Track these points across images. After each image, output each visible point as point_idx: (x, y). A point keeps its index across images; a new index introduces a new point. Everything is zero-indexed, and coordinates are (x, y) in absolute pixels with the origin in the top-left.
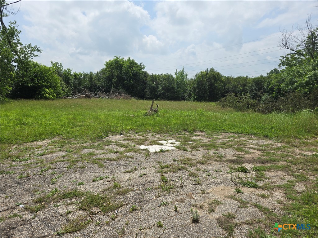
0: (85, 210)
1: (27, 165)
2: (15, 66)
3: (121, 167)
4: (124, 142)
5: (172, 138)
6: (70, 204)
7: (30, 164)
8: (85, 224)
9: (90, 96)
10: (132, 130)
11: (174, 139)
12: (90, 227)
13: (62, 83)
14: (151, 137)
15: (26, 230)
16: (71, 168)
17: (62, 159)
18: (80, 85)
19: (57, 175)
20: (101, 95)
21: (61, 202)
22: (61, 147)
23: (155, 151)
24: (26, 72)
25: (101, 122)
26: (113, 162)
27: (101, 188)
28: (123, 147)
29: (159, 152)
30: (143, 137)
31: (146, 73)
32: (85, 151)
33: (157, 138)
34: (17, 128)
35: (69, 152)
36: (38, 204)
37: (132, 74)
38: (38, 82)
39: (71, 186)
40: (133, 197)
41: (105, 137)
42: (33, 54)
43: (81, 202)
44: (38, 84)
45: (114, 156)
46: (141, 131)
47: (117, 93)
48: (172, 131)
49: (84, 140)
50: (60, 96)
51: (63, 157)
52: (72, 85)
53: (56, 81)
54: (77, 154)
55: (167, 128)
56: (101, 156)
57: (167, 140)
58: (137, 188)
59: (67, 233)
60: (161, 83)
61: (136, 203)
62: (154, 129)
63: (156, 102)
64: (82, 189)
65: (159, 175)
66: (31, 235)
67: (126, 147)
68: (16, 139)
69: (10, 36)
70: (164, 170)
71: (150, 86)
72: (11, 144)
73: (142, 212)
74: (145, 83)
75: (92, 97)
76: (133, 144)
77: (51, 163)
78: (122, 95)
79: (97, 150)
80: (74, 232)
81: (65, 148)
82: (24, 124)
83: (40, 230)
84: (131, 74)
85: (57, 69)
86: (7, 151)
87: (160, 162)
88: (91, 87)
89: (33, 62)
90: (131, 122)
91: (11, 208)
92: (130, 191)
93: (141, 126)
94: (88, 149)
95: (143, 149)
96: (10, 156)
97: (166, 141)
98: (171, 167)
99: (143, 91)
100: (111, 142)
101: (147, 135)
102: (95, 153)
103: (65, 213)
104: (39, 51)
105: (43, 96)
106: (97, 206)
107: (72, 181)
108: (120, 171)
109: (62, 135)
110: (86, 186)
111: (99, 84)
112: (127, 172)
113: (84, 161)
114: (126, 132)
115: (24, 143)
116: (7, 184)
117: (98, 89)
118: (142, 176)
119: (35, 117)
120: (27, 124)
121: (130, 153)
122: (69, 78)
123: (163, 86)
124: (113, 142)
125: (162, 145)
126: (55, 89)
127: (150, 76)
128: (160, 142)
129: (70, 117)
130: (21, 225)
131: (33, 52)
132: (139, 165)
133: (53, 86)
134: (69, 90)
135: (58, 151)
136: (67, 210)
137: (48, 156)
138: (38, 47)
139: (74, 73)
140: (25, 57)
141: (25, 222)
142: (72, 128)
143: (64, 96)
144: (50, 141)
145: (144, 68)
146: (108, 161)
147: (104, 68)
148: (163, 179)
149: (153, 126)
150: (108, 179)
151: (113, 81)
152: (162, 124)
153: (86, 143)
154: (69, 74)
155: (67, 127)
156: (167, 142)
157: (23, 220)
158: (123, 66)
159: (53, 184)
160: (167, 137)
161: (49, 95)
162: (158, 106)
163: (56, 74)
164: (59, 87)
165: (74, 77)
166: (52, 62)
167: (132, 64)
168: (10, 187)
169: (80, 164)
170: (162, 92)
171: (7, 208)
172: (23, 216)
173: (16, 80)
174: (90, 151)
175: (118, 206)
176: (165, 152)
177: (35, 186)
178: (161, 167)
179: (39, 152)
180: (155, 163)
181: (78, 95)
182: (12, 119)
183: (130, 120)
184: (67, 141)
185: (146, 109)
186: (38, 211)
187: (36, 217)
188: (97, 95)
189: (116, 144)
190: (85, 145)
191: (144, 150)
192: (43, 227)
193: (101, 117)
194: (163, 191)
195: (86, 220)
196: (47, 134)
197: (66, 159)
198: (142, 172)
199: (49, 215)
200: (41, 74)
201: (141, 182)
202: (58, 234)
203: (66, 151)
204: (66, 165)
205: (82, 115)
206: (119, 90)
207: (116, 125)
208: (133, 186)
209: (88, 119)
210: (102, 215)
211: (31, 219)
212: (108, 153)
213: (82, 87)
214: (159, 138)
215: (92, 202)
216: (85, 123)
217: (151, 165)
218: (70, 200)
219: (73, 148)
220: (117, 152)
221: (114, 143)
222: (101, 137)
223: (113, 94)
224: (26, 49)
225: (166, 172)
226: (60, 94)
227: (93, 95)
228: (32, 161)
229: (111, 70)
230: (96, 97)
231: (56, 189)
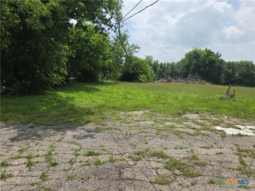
0: (170, 170)
1: (130, 127)
2: (124, 60)
3: (198, 142)
4: (200, 121)
5: (251, 124)
6: (159, 162)
7: (131, 126)
8: (170, 181)
9: (171, 80)
10: (207, 111)
11: (254, 125)
12: (174, 184)
13: (151, 71)
14: (227, 120)
15: (131, 172)
16: (158, 135)
17: (151, 126)
18: (164, 72)
19: (148, 137)
20: (180, 80)
21: (152, 158)
22: (150, 118)
23: (232, 134)
24: (130, 63)
25: (180, 102)
26: (191, 136)
27: (182, 156)
28: (199, 125)
29: (236, 135)
30: (218, 119)
31: (222, 61)
32: (168, 124)
33: (234, 122)
34: (124, 101)
35: (156, 122)
36: (137, 156)
37: (209, 62)
38: (137, 70)
39: (158, 148)
40: (210, 171)
41: (183, 115)
42: (135, 51)
43: (167, 163)
44: (136, 71)
45: (192, 132)
46: (216, 113)
47: (193, 78)
48: (251, 117)
49: (167, 115)
50: (150, 80)
51: (152, 125)
52: (158, 72)
53: (148, 69)
54: (162, 125)
55: (245, 113)
56: (181, 130)
57: (246, 125)
58: (214, 163)
59: (157, 183)
60: (238, 70)
61: (213, 177)
62: (230, 113)
63: (233, 88)
64: (167, 152)
65: (237, 157)
66: (133, 177)
67: (203, 126)
68: (123, 108)
69: (123, 40)
70: (243, 154)
71: (226, 72)
72: (120, 111)
73: (220, 186)
74: (221, 70)
75: (172, 81)
76: (209, 124)
77: (144, 128)
78: (198, 80)
79: (177, 124)
80: (162, 184)
81: (153, 119)
82: (127, 98)
83: (139, 175)
84: (207, 62)
85: (149, 60)
86: (118, 115)
87: (238, 145)
88: (172, 73)
89: (135, 57)
90: (206, 104)
91: (121, 154)
92: (208, 165)
93: (216, 109)
94: (170, 122)
95: (219, 129)
96: (120, 119)
97: (243, 125)
98: (250, 153)
99: (218, 77)
100: (188, 119)
101: (222, 118)
102: (176, 126)
103: (155, 168)
104: (139, 48)
105: (139, 80)
106: (179, 170)
107: (159, 145)
108: (197, 145)
109: (151, 108)
110: (170, 151)
111: (179, 71)
112: (204, 147)
113: (167, 131)
114: (202, 113)
115: (128, 111)
116: (119, 137)
117: (177, 75)
118: (219, 155)
119: (134, 94)
120: (129, 99)
121: (207, 131)
122: (156, 67)
123: (241, 73)
124: (190, 119)
125: (240, 129)
126: (146, 75)
127: (227, 63)
128: (237, 126)
129: (157, 96)
130: (127, 167)
131: (135, 50)
132: (215, 143)
133: (146, 73)
134: (156, 76)
135: (149, 120)
136: (156, 166)
137: (142, 123)
138: (138, 46)
139: (160, 63)
140: (130, 54)
141: (130, 166)
142: (158, 104)
143: (152, 80)
144: (143, 112)
145: (220, 56)
146: (186, 135)
147: (184, 58)
148: (242, 162)
149: (229, 110)
150: (187, 150)
151: (190, 69)
152: (239, 109)
153: (168, 117)
154: (157, 64)
155: (154, 103)
156: (246, 127)
157: (129, 164)
158: (200, 56)
159: (146, 143)
160: (245, 122)
161: (143, 79)
162: (234, 92)
163: (148, 64)
164: (149, 73)
165: (160, 66)
166: (146, 56)
167: (209, 53)
168: (120, 139)
169: (164, 133)
170: (239, 78)
171: (119, 154)
172: (129, 162)
173: (124, 69)
174: (172, 124)
175: (197, 175)
176: (244, 137)
177: (135, 142)
178: (239, 150)
179: (137, 119)
180: (232, 145)
181: (162, 80)
182: (121, 95)
183: (206, 102)
184: (154, 114)
185: (221, 94)
186: (137, 161)
187: (136, 164)
188: (177, 80)
189: (193, 121)
190: (167, 119)
191: (220, 131)
192: (140, 173)
193: (179, 97)
194: (242, 174)
195: (171, 178)
196: (141, 107)
197: (154, 127)
198: (219, 150)
199: (144, 166)
200: (138, 64)
201: (218, 159)
202: (151, 182)
203: (154, 121)
204: (154, 132)
205: (165, 95)
206: (195, 76)
207: (192, 106)
208: (211, 161)
209: (169, 98)
210: (183, 178)
211: (133, 165)
212: (186, 128)
213: (165, 74)
214: (235, 122)
215: (175, 165)
216: (167, 102)
217: (228, 146)
218: (158, 159)
219: (159, 120)
220: (194, 129)
221: (191, 121)
222: (180, 114)
223: (189, 80)
224: (131, 47)
225: (245, 156)
226: (150, 79)
227: (173, 80)
228: (133, 124)
229: (190, 60)
230: (176, 82)
231: (148, 148)
